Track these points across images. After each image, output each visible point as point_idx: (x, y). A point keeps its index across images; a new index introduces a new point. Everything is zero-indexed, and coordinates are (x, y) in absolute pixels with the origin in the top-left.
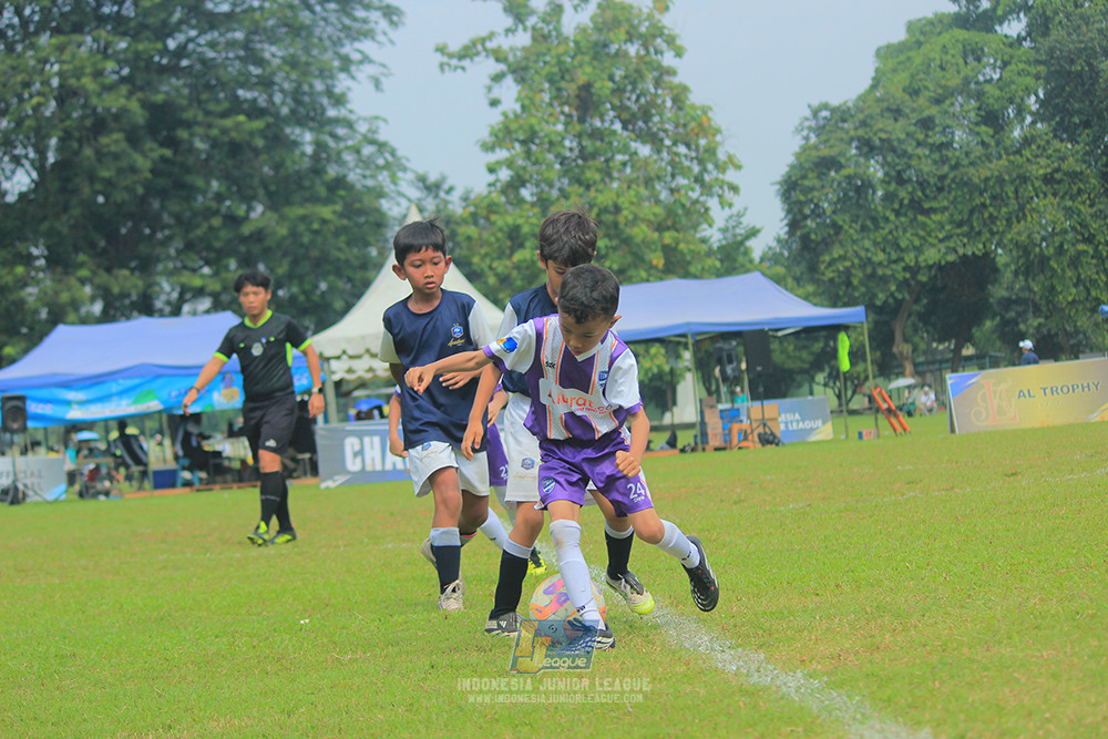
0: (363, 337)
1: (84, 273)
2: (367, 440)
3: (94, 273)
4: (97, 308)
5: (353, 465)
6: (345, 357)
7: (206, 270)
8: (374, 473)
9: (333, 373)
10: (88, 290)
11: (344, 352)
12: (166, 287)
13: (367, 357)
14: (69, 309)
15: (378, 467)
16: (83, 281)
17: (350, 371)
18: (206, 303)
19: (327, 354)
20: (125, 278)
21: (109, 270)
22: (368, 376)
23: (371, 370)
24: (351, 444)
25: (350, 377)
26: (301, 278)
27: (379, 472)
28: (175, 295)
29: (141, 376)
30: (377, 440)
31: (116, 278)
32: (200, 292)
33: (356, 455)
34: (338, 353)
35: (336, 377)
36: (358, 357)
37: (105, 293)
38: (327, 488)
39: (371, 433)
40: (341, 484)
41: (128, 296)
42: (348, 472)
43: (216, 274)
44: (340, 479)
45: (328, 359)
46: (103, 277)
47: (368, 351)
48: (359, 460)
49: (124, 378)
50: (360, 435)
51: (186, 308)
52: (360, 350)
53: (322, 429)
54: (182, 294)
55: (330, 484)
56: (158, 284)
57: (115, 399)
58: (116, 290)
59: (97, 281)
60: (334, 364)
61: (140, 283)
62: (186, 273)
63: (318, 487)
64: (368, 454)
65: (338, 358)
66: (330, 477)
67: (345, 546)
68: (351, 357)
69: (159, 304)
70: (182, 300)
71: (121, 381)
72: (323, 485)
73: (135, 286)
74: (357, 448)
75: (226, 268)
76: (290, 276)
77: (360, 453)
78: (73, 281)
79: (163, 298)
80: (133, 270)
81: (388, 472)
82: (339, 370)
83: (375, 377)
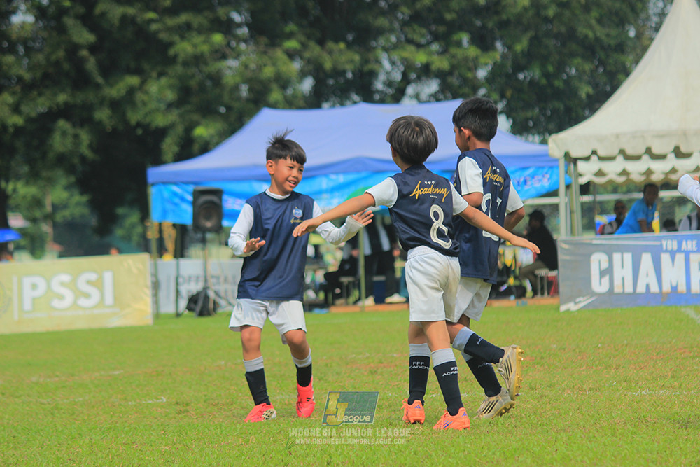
0: (617, 136)
1: (292, 44)
2: (617, 257)
3: (304, 45)
4: (307, 85)
5: (599, 286)
6: (594, 158)
7: (435, 47)
8: (623, 294)
9: (580, 175)
10: (296, 66)
11: (594, 152)
12: (387, 65)
13: (620, 158)
14: (275, 86)
15: (629, 289)
16: (291, 55)
17: (600, 173)
18: (433, 86)
19: (574, 154)
20: (341, 51)
21: (321, 43)
22: (622, 179)
23: (624, 173)
24: (598, 261)
25: (600, 180)
26: (544, 60)
27: (629, 294)
28: (397, 76)
29: (358, 171)
30: (628, 257)
31: (330, 52)
32: (426, 71)
33: (602, 274)
34: (587, 153)
35: (583, 181)
36: (611, 158)
37: (316, 70)
38: (568, 311)
39: (622, 249)
40: (584, 307)
41: (344, 72)
42: (593, 294)
43: (444, 52)
44: (583, 302)
45: (575, 161)
46: (315, 50)
47: (622, 152)
48: (606, 280)
49: (337, 173)
50: (609, 251)
51: (410, 90)
52: (615, 152)
53: (565, 242)
54: (405, 75)
55: (572, 306)
56: (378, 62)
57: (325, 196)
58: (328, 65)
59: (307, 55)
60: (582, 166)
61: (357, 58)
62: (411, 48)
63: (558, 309)
64: (618, 273)
65: (587, 159)
66: (571, 298)
67: (590, 390)
68: (601, 159)
69: (379, 85)
70: (406, 80)
71: (333, 177)
72: (563, 308)
73: (352, 61)
74: (605, 265)
75: (459, 44)
76: (530, 56)
77: (608, 272)
78: (279, 54)
79: (382, 77)
80: (349, 45)
81: (640, 294)
82: (587, 171)
83: (629, 181)
